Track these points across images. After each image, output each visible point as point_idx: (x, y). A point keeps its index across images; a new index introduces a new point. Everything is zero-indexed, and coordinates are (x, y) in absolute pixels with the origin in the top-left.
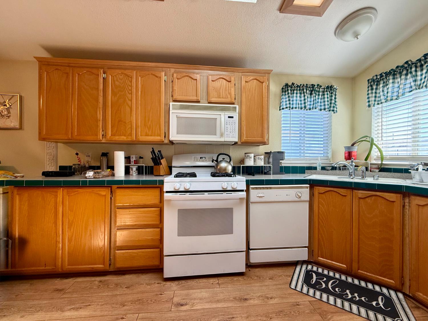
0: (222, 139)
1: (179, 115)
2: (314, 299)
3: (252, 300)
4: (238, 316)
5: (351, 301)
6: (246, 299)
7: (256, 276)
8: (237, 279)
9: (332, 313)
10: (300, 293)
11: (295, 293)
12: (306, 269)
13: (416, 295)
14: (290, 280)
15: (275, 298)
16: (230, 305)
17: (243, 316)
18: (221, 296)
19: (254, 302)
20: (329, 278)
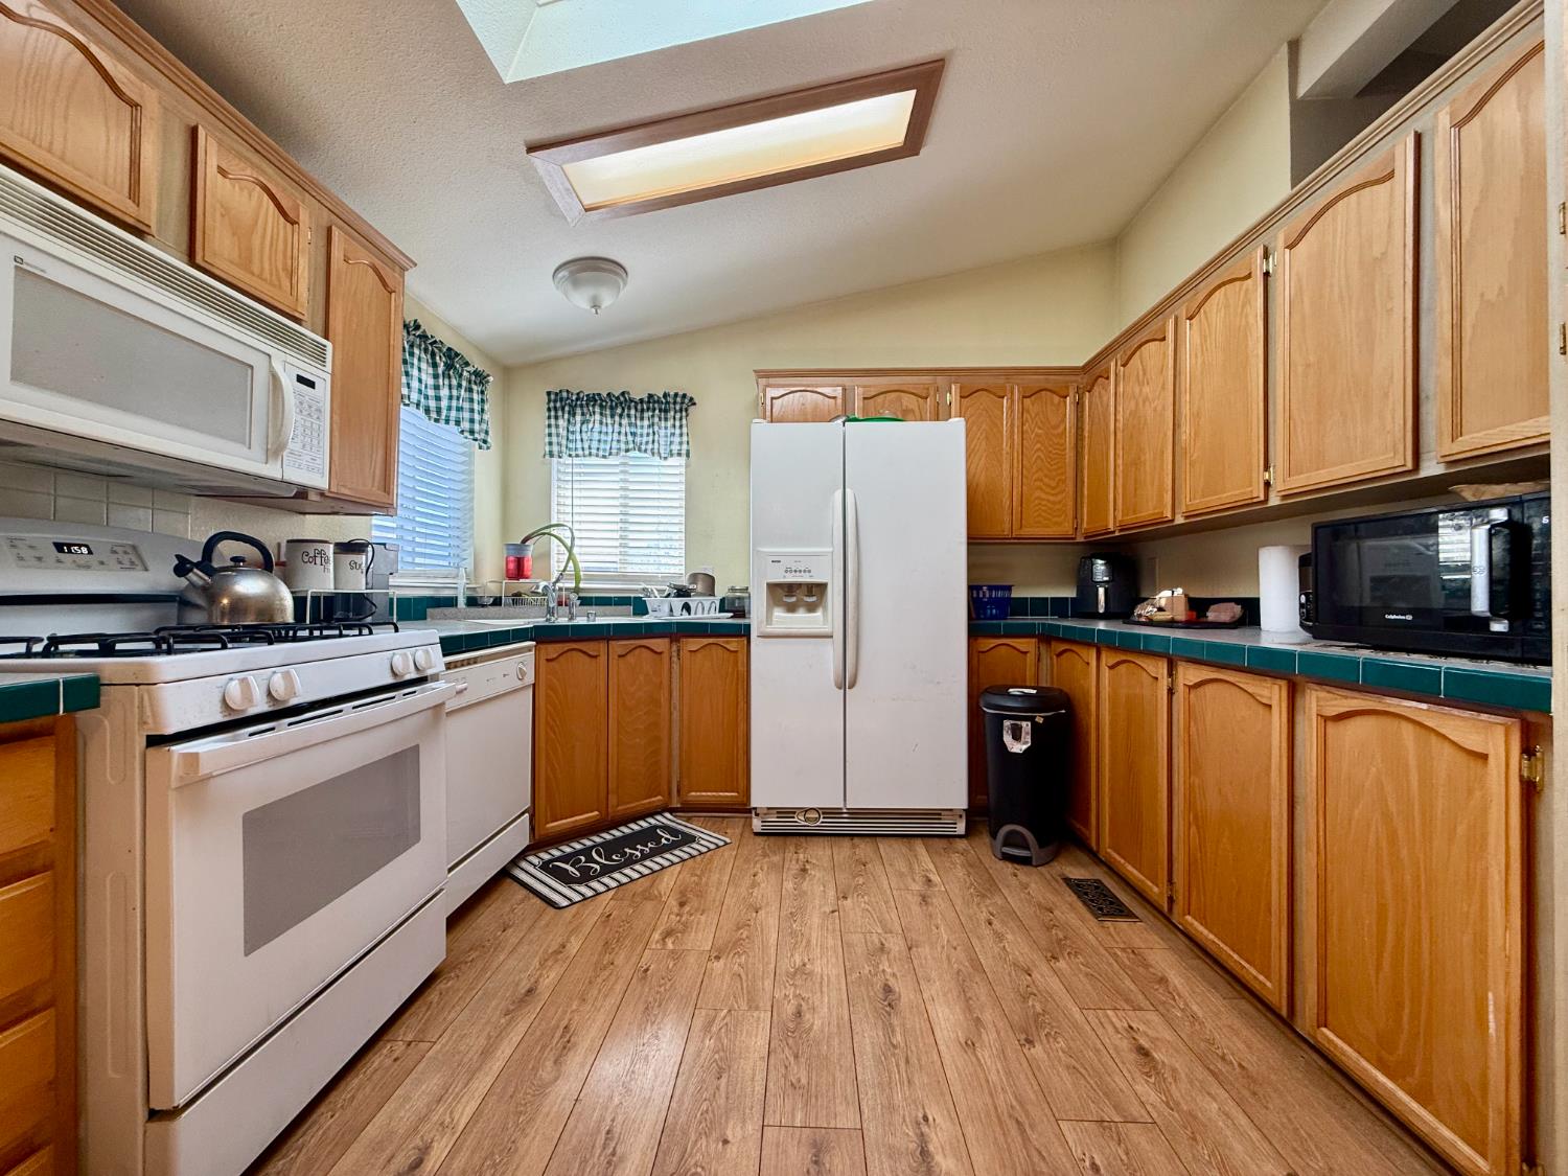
0: (272, 470)
1: (33, 260)
2: (612, 893)
3: (541, 980)
4: (568, 1016)
5: (645, 857)
6: (530, 991)
7: (469, 951)
8: (437, 993)
9: (651, 886)
10: (585, 902)
11: (579, 908)
12: (535, 866)
13: (690, 799)
14: (539, 901)
15: (568, 941)
16: (521, 1028)
17: (574, 1007)
18: (476, 1042)
19: (551, 977)
20: (587, 851)
